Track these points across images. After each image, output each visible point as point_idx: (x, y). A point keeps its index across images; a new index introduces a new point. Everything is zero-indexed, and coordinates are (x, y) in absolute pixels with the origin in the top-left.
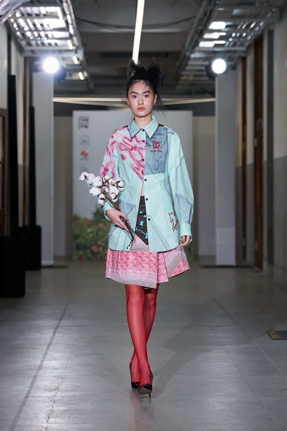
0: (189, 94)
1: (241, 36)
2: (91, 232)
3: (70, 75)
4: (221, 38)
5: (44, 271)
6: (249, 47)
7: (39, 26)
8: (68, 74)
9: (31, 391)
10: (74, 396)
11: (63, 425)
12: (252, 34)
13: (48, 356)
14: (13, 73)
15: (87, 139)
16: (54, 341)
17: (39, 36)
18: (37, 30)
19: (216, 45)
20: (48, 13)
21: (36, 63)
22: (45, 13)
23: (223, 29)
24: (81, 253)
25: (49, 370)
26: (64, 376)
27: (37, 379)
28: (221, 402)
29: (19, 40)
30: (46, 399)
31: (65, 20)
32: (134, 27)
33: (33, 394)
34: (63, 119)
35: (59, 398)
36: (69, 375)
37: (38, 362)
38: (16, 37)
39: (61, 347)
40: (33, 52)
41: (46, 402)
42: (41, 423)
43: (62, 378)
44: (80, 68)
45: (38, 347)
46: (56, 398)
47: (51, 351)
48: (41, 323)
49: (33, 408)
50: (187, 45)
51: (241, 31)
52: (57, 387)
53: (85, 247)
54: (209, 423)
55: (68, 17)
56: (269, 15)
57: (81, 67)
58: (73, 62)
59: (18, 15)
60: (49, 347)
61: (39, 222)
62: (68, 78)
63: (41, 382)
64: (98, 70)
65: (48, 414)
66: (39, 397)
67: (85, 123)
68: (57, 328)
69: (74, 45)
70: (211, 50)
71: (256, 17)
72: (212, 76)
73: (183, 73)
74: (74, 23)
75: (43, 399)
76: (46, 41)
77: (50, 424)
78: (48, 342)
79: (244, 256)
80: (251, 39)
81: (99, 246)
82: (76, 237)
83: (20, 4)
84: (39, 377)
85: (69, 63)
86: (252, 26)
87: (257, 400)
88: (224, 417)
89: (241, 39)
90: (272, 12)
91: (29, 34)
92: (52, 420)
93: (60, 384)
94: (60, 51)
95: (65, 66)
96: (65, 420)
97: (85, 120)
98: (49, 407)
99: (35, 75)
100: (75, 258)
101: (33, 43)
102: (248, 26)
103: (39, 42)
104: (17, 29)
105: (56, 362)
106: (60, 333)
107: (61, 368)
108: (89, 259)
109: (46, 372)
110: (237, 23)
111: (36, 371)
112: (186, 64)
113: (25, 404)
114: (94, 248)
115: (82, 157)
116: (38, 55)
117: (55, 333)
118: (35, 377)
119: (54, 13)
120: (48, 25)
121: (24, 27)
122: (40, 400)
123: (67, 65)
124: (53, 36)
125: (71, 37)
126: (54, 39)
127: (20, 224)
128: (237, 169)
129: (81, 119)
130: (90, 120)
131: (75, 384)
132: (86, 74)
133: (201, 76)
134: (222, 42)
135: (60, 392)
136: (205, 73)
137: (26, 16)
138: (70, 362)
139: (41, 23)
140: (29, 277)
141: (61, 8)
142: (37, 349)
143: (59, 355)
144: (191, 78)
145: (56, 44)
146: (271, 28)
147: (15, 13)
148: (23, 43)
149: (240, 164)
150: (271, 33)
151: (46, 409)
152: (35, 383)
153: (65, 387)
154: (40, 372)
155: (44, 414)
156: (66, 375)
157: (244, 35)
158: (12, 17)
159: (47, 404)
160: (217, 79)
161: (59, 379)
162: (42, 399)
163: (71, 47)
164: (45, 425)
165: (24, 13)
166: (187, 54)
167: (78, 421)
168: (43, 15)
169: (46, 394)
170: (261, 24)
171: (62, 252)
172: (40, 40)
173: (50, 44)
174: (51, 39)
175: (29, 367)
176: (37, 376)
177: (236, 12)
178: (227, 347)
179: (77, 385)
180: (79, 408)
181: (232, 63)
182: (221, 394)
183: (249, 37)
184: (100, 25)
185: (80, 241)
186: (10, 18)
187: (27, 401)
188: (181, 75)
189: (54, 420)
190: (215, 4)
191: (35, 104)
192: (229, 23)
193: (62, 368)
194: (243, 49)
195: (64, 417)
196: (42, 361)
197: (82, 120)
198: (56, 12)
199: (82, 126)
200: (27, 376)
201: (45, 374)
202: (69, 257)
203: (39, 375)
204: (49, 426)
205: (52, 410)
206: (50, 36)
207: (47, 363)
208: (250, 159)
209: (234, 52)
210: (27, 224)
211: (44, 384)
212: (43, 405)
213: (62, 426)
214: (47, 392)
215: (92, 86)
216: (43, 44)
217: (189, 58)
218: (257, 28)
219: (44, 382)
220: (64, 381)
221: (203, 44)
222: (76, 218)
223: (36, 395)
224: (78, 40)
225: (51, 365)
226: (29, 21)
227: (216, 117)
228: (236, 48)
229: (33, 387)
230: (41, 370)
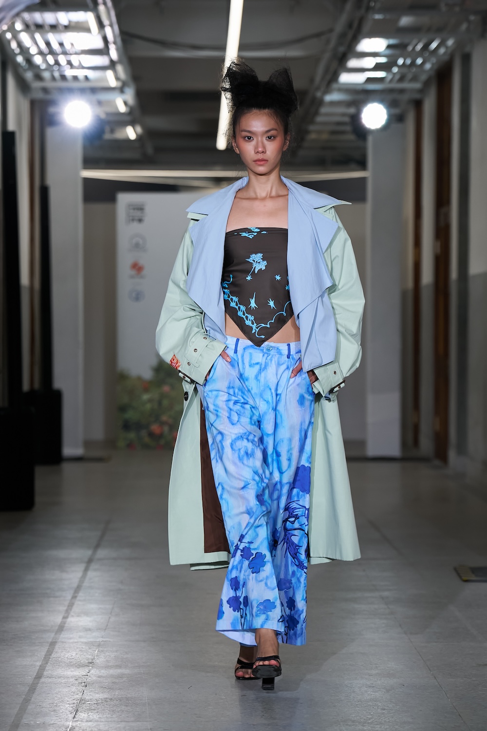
0: (321, 164)
1: (413, 63)
2: (150, 401)
3: (112, 131)
4: (378, 67)
5: (67, 467)
6: (427, 84)
7: (55, 46)
8: (107, 129)
9: (46, 667)
10: (121, 676)
11: (102, 723)
12: (434, 60)
13: (75, 609)
14: (11, 127)
15: (141, 242)
16: (86, 584)
17: (57, 63)
18: (52, 52)
19: (369, 80)
20: (72, 24)
21: (52, 110)
22: (66, 23)
23: (382, 52)
24: (132, 435)
25: (77, 632)
26: (103, 643)
27: (57, 646)
28: (373, 687)
29: (21, 70)
30: (71, 680)
31: (103, 35)
32: (223, 48)
33: (50, 672)
34: (99, 208)
35: (94, 678)
36: (111, 640)
37: (58, 619)
38: (16, 65)
39: (97, 594)
40: (45, 90)
41: (72, 685)
42: (62, 720)
43: (99, 645)
44: (128, 118)
45: (58, 594)
46: (90, 678)
47: (80, 600)
48: (62, 553)
49: (49, 695)
50: (318, 79)
51: (414, 55)
52: (90, 661)
53: (138, 426)
54: (353, 721)
55: (108, 31)
56: (464, 26)
57: (131, 118)
58: (117, 108)
59: (19, 26)
60: (76, 595)
61: (59, 382)
62: (107, 136)
63: (62, 652)
64: (160, 123)
65: (75, 705)
66: (60, 677)
67: (138, 214)
68: (90, 561)
69: (117, 79)
70: (360, 88)
71: (439, 30)
72: (361, 133)
73: (312, 128)
74: (119, 40)
75: (66, 680)
76: (69, 73)
77: (79, 723)
78: (75, 585)
79: (416, 442)
80: (431, 69)
81: (162, 424)
83: (22, 7)
84: (60, 644)
85: (110, 109)
86: (434, 45)
87: (437, 683)
88: (379, 711)
89: (414, 70)
90: (469, 22)
91: (38, 60)
92: (82, 715)
93: (97, 656)
94: (93, 90)
95: (103, 116)
96: (105, 716)
97: (137, 209)
98: (77, 694)
99: (50, 132)
100: (121, 444)
101: (46, 75)
102: (426, 46)
103: (57, 74)
104: (17, 51)
105: (89, 619)
106: (95, 570)
107: (97, 630)
108: (146, 446)
109: (71, 636)
110: (406, 41)
111: (54, 634)
112: (316, 113)
113: (35, 689)
114: (155, 428)
115: (133, 272)
116: (54, 96)
117: (86, 570)
118: (53, 644)
119: (82, 23)
120: (72, 44)
121: (30, 47)
122: (61, 683)
123: (107, 114)
124: (80, 63)
125: (112, 65)
126: (83, 68)
127: (26, 387)
128: (404, 294)
129: (131, 207)
130: (148, 209)
131: (122, 655)
132: (139, 129)
133: (343, 133)
134: (381, 74)
135: (95, 670)
136: (348, 128)
137: (33, 28)
138: (113, 619)
139: (60, 41)
140: (42, 477)
141: (95, 15)
142: (56, 597)
143: (93, 606)
144: (325, 136)
145: (86, 78)
146: (467, 49)
147: (13, 24)
148: (29, 75)
149: (410, 284)
150: (466, 59)
151: (71, 698)
152: (53, 654)
153: (105, 660)
154: (61, 636)
155: (69, 705)
156: (105, 641)
157: (419, 61)
158: (9, 30)
159: (74, 689)
160: (370, 139)
161: (95, 647)
162: (64, 680)
163: (113, 83)
164: (70, 724)
165: (30, 23)
166: (319, 94)
167: (128, 717)
168: (64, 27)
169: (72, 673)
170: (450, 42)
171: (98, 433)
172: (58, 70)
173: (75, 78)
174: (78, 68)
175: (42, 627)
176: (56, 642)
177: (405, 21)
178: (386, 594)
179: (125, 657)
180: (129, 696)
181: (397, 111)
182: (374, 672)
183: (428, 66)
184: (164, 44)
185: (130, 415)
186: (5, 32)
187: (39, 684)
188: (307, 132)
189: (86, 715)
190: (368, 8)
191: (52, 180)
192: (392, 41)
193: (100, 629)
194: (417, 85)
195: (104, 710)
196: (65, 618)
197: (134, 209)
198: (87, 22)
199: (133, 220)
200: (40, 643)
201: (71, 639)
202: (110, 443)
203: (60, 640)
204: (77, 726)
205: (81, 700)
206: (75, 63)
207: (72, 620)
208: (427, 276)
209: (402, 91)
210: (37, 385)
211: (68, 655)
212: (67, 690)
213: (99, 725)
214: (73, 670)
215: (150, 150)
216: (63, 77)
217: (320, 103)
218: (442, 51)
219: (69, 652)
220: (102, 651)
221: (345, 78)
222: (123, 377)
223: (55, 674)
224: (125, 70)
225: (80, 624)
226: (38, 36)
227: (369, 206)
228: (405, 85)
229: (49, 660)
230: (63, 632)
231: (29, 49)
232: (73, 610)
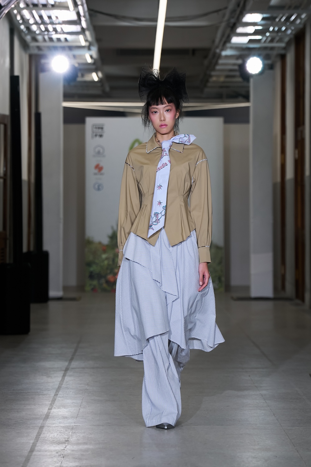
0: (220, 97)
1: (280, 30)
2: (107, 259)
3: (83, 76)
4: (256, 33)
5: (51, 304)
6: (288, 43)
7: (46, 19)
8: (79, 75)
9: (37, 444)
10: (86, 450)
12: (293, 28)
13: (57, 403)
14: (16, 73)
15: (101, 151)
16: (64, 385)
17: (47, 30)
18: (43, 23)
19: (251, 41)
20: (57, 4)
21: (43, 61)
22: (53, 3)
23: (259, 22)
24: (95, 282)
25: (58, 419)
26: (75, 427)
27: (44, 429)
28: (256, 458)
29: (23, 35)
30: (54, 453)
31: (77, 11)
32: (156, 20)
33: (39, 447)
34: (74, 127)
35: (69, 452)
36: (81, 425)
37: (45, 410)
38: (20, 31)
39: (71, 393)
40: (39, 48)
41: (54, 456)
43: (72, 429)
44: (93, 67)
45: (45, 392)
46: (66, 452)
47: (60, 397)
48: (47, 364)
49: (38, 464)
50: (217, 40)
51: (280, 25)
52: (66, 439)
53: (99, 276)
55: (80, 8)
57: (95, 67)
58: (86, 60)
59: (22, 5)
60: (57, 393)
61: (46, 247)
62: (79, 79)
63: (48, 433)
64: (114, 70)
66: (46, 451)
67: (99, 132)
68: (67, 370)
69: (86, 40)
70: (244, 46)
71: (297, 8)
72: (246, 76)
73: (213, 73)
74: (87, 14)
75: (50, 453)
76: (55, 36)
78: (57, 387)
79: (283, 287)
80: (291, 33)
81: (115, 274)
82: (89, 264)
84: (46, 428)
85: (81, 61)
86: (293, 18)
87: (299, 455)
89: (280, 34)
91: (34, 28)
93: (71, 436)
94: (71, 48)
95: (76, 65)
97: (99, 128)
98: (58, 463)
99: (42, 76)
100: (88, 288)
101: (40, 38)
102: (288, 18)
103: (46, 37)
104: (21, 22)
105: (66, 410)
106: (70, 376)
107: (71, 417)
108: (104, 290)
109: (54, 422)
110: (275, 15)
111: (42, 420)
112: (216, 63)
113: (29, 460)
114: (110, 277)
115: (96, 171)
116: (45, 52)
117: (64, 376)
118: (42, 428)
119: (63, 3)
120: (57, 17)
121: (29, 19)
122: (47, 455)
123: (79, 64)
124: (62, 30)
125: (83, 31)
126: (64, 33)
127: (25, 250)
128: (275, 185)
129: (94, 127)
130: (105, 128)
131: (88, 436)
132: (100, 74)
133: (233, 76)
134: (258, 37)
135: (70, 446)
136: (238, 74)
137: (31, 6)
138: (82, 410)
139: (49, 15)
140: (35, 310)
142: (44, 395)
143: (69, 401)
144: (222, 79)
145: (66, 40)
147: (18, 3)
148: (28, 38)
149: (279, 179)
151: (54, 465)
152: (41, 435)
153: (76, 439)
154: (47, 422)
156: (77, 426)
157: (284, 28)
158: (15, 8)
159: (55, 459)
160: (252, 80)
161: (70, 430)
162: (49, 453)
163: (83, 43)
165: (29, 3)
166: (218, 51)
168: (51, 6)
169: (54, 448)
170: (303, 16)
171: (73, 281)
172: (48, 34)
173: (59, 40)
174: (60, 34)
175: (34, 416)
176: (43, 426)
177: (274, 2)
178: (264, 392)
179: (90, 436)
180: (92, 464)
181: (269, 62)
182: (257, 447)
183: (289, 32)
184: (117, 17)
185: (94, 268)
186: (13, 9)
187: (32, 456)
188: (210, 76)
191: (42, 109)
192: (265, 15)
193: (73, 417)
194: (283, 45)
196: (50, 409)
197: (96, 128)
198: (67, 2)
199: (96, 135)
200: (33, 427)
201: (53, 424)
202: (81, 288)
203: (46, 425)
206: (59, 30)
207: (55, 411)
208: (290, 174)
209: (272, 48)
210: (32, 249)
211: (51, 435)
212: (51, 460)
214: (55, 446)
215: (107, 89)
216: (51, 39)
217: (219, 56)
218: (298, 21)
219: (52, 433)
220: (74, 432)
221: (235, 40)
222: (89, 242)
223: (43, 448)
224: (91, 35)
225: (60, 413)
226: (34, 12)
227: (251, 125)
228: (274, 45)
229: (39, 439)
230: (48, 419)
231: (28, 20)
232: (55, 404)
